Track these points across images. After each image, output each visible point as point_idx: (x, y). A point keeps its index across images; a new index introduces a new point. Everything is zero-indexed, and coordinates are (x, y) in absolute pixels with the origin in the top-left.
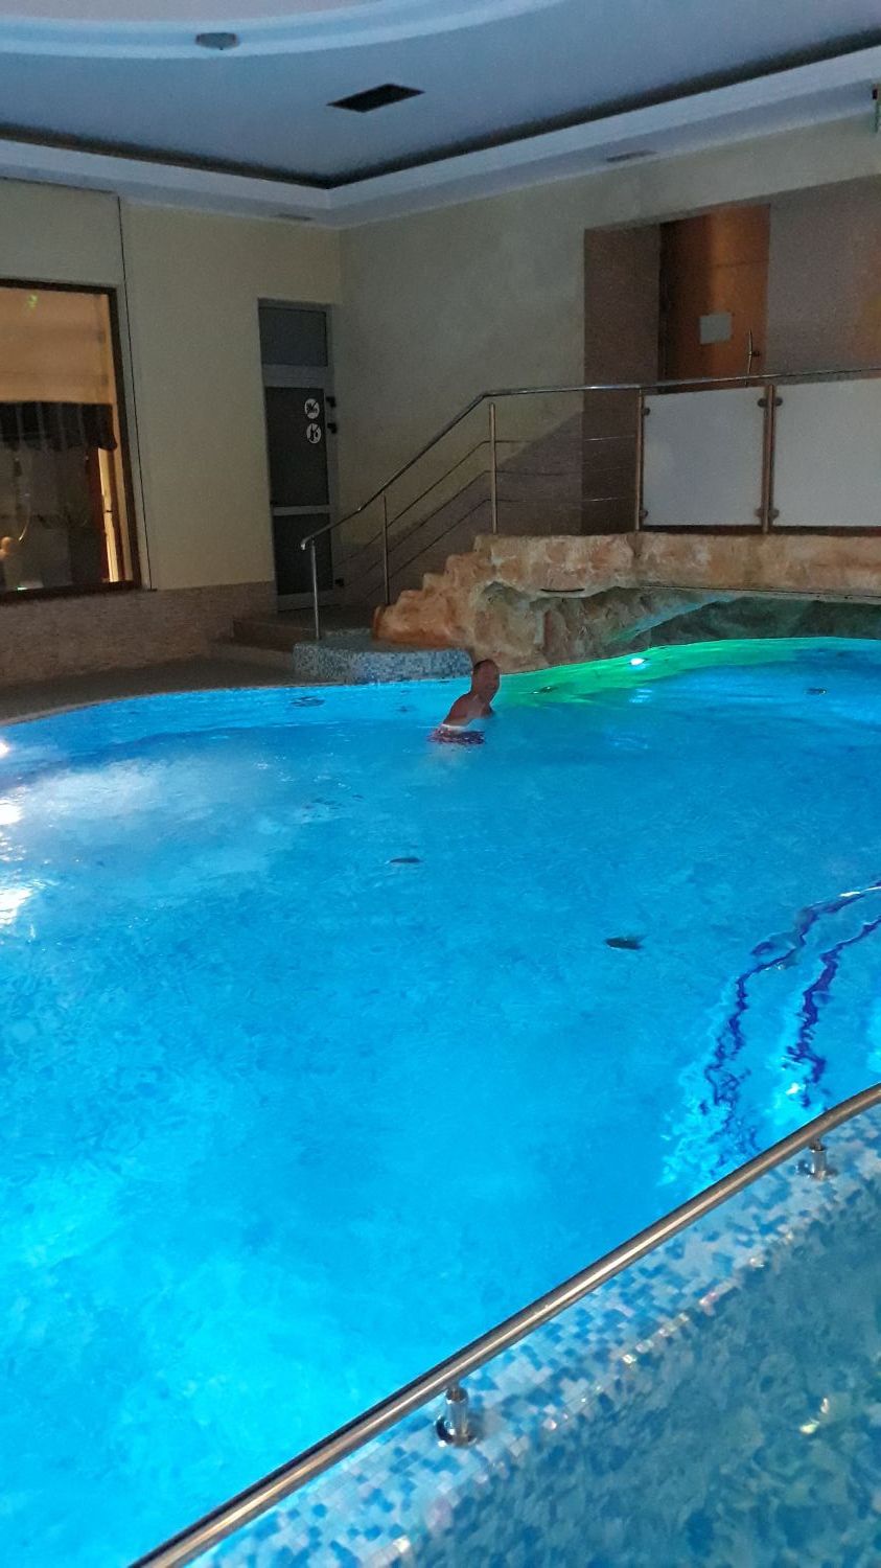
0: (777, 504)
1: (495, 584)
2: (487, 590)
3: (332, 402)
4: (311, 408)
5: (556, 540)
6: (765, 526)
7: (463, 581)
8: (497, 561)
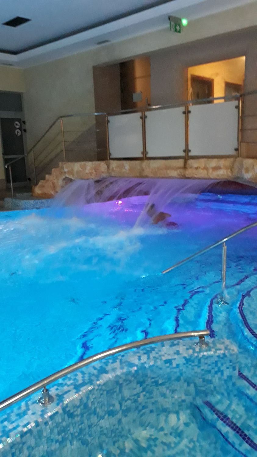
0: (148, 149)
1: (66, 177)
2: (64, 179)
3: (24, 122)
4: (17, 124)
5: (83, 163)
6: (145, 157)
7: (57, 177)
8: (66, 170)
